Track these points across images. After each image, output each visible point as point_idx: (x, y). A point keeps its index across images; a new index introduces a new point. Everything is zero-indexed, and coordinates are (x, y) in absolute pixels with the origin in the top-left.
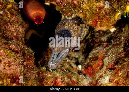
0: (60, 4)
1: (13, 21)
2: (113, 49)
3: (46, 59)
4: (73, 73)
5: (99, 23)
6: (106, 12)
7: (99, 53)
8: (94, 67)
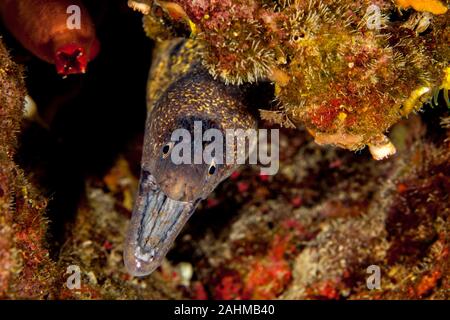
0: (207, 16)
2: (340, 220)
4: (164, 294)
5: (343, 116)
6: (381, 79)
7: (275, 229)
8: (248, 280)
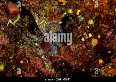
0: (32, 6)
1: (2, 14)
3: (17, 38)
4: (33, 47)
5: (53, 18)
